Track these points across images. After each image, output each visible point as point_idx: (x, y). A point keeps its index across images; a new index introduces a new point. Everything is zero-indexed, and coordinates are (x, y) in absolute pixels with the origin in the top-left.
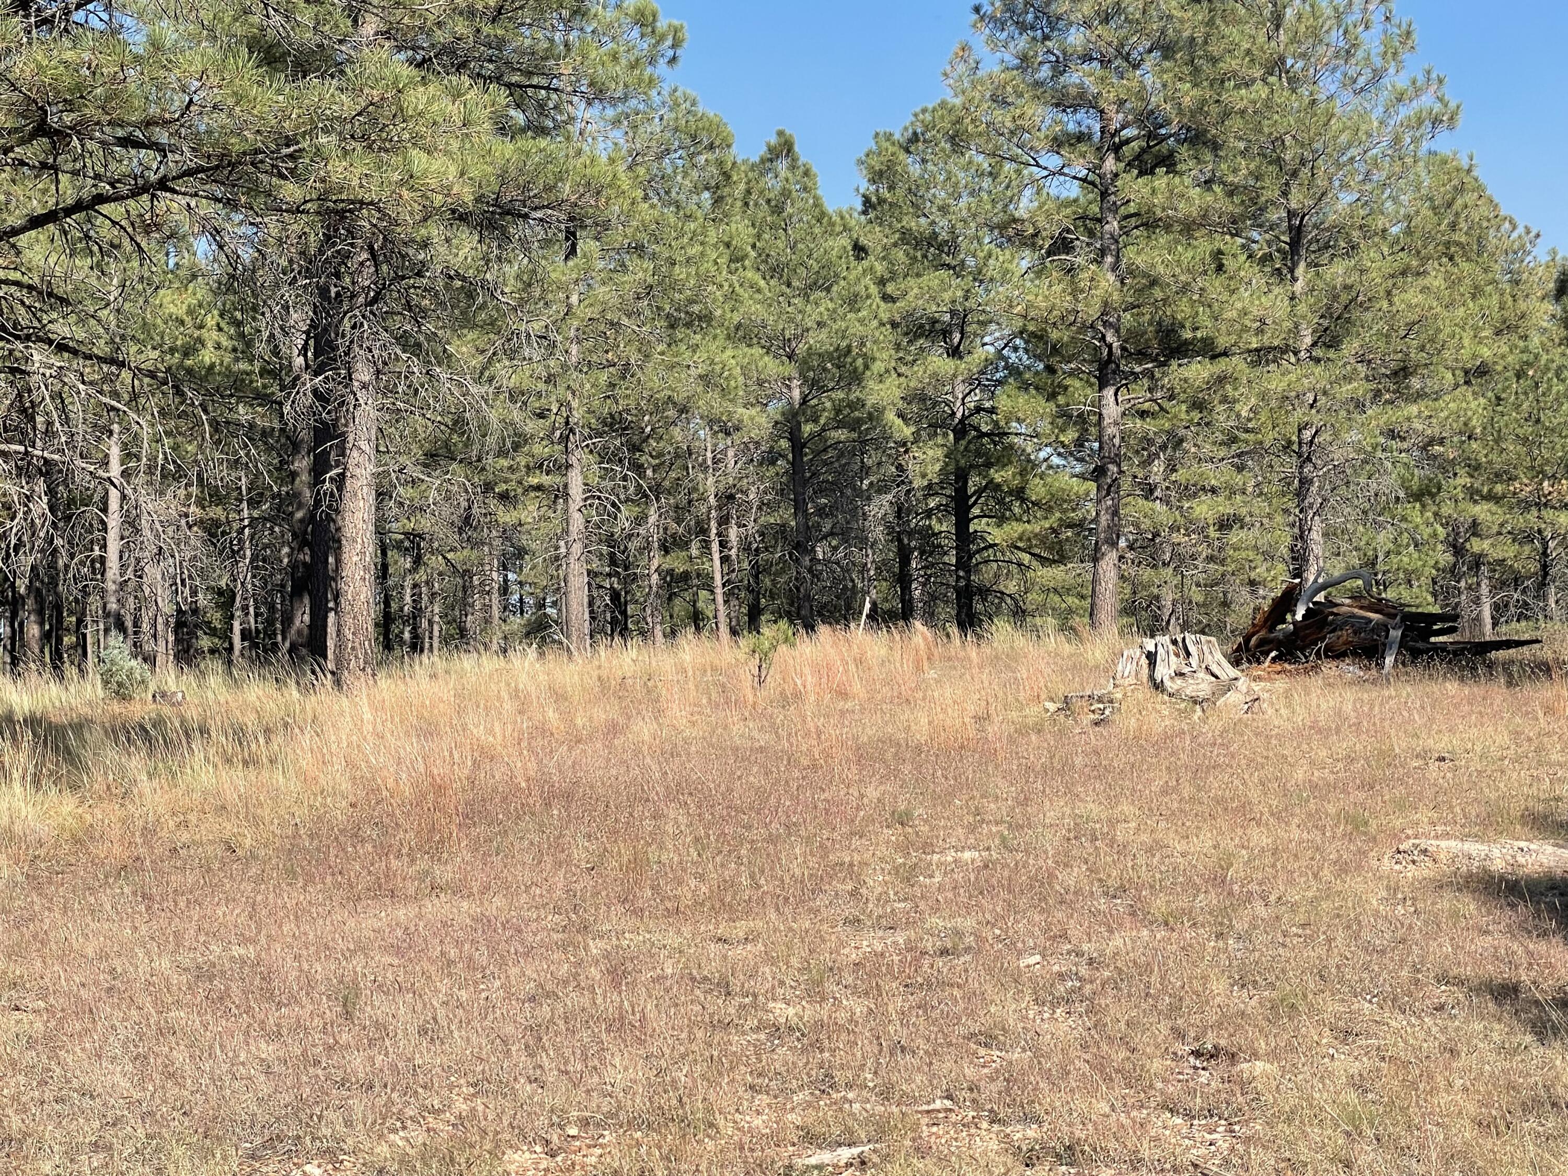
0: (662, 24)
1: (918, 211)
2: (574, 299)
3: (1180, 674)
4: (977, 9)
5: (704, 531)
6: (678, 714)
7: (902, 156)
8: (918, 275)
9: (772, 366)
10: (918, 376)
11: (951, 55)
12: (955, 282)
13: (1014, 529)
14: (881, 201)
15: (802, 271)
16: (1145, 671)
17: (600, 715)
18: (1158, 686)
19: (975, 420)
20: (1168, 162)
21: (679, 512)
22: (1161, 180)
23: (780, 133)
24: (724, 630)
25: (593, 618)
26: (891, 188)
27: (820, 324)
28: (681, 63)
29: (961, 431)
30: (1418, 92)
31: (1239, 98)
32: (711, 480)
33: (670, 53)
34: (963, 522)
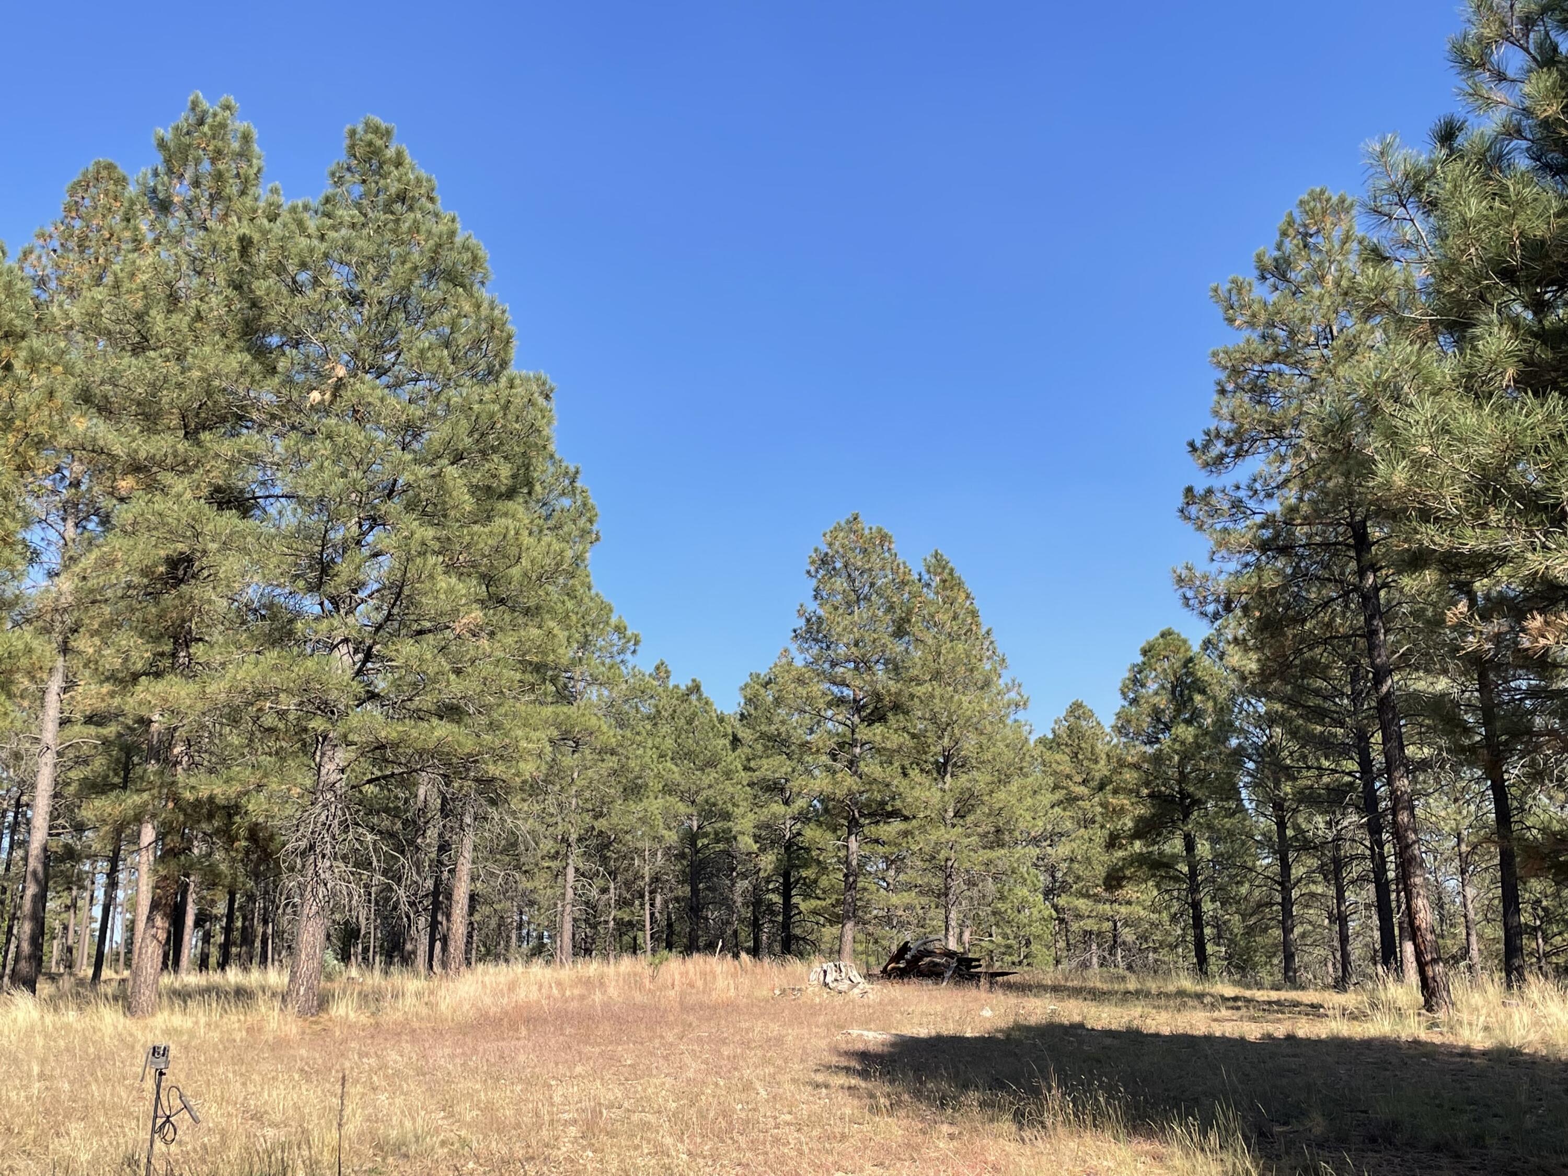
0: (629, 633)
1: (770, 721)
2: (575, 775)
3: (836, 980)
4: (795, 631)
5: (642, 896)
6: (612, 991)
7: (762, 691)
8: (768, 757)
9: (682, 808)
10: (764, 815)
11: (778, 654)
12: (788, 762)
13: (814, 903)
14: (750, 715)
15: (702, 757)
16: (822, 978)
17: (576, 992)
18: (826, 985)
19: (795, 840)
20: (882, 719)
21: (628, 884)
22: (878, 728)
23: (694, 681)
24: (649, 953)
25: (574, 946)
26: (756, 709)
27: (710, 786)
28: (639, 653)
29: (789, 846)
30: (1009, 690)
31: (920, 691)
32: (647, 868)
33: (632, 648)
34: (787, 897)
